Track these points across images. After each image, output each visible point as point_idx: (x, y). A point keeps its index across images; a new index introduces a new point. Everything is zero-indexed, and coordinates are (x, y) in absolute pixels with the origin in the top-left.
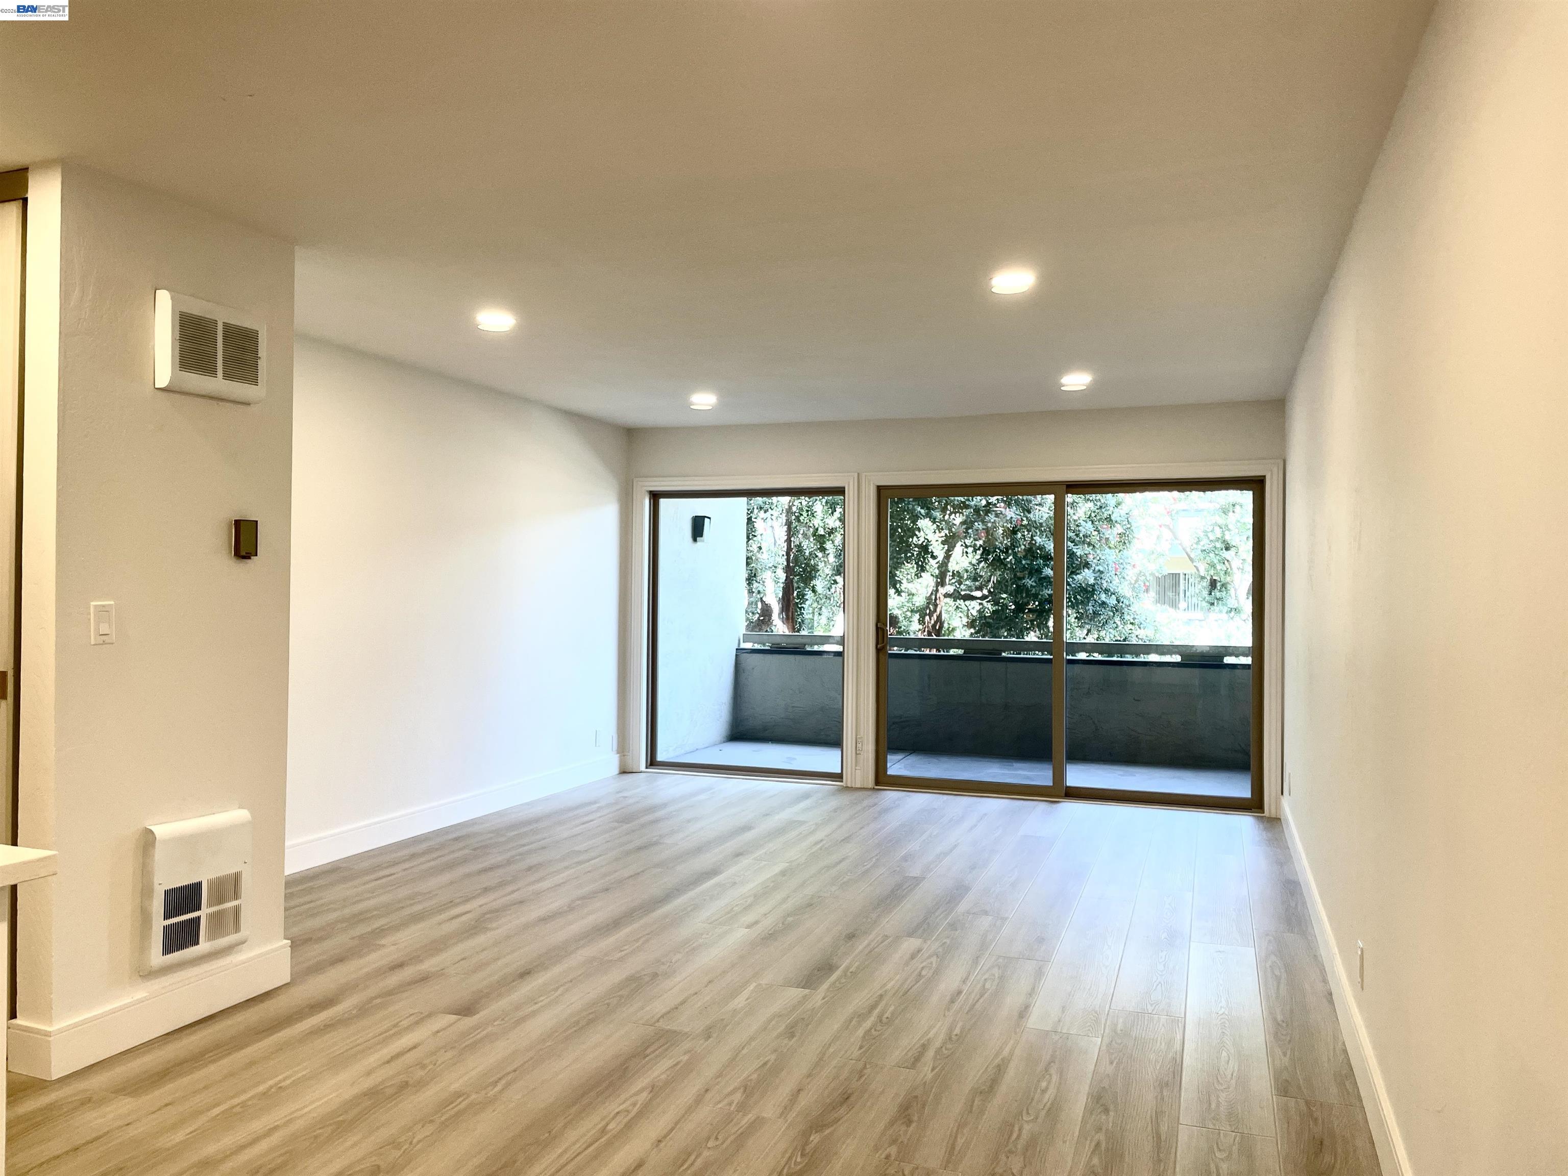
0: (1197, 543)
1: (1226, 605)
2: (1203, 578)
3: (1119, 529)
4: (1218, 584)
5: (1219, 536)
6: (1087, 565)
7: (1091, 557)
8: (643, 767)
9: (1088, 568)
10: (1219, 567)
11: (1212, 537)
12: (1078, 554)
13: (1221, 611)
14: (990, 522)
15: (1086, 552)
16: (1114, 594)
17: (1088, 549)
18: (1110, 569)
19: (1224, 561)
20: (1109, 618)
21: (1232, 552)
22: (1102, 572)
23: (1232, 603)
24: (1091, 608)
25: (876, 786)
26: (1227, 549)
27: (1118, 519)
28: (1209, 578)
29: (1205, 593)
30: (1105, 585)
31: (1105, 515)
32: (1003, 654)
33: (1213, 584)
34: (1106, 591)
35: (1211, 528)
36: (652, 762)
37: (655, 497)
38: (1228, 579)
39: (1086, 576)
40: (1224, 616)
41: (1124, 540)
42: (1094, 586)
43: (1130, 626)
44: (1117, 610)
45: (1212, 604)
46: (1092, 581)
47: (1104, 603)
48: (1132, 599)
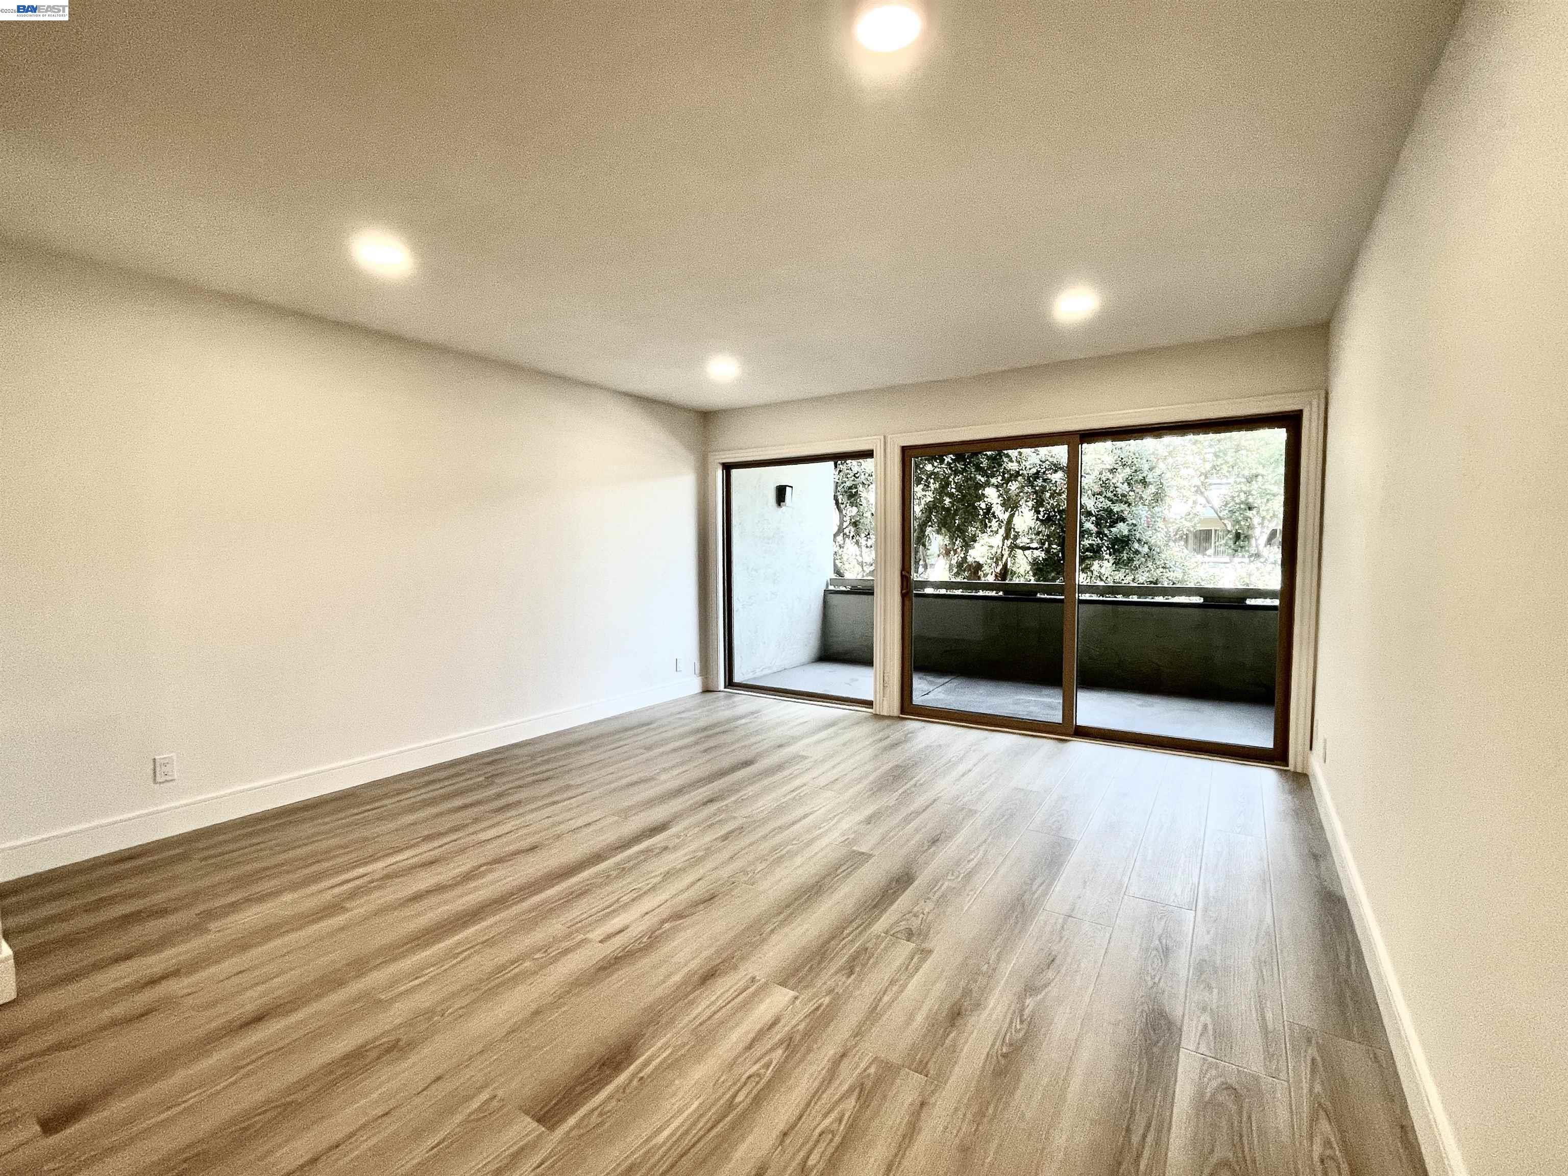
0: (1226, 505)
1: (1248, 551)
2: (1229, 532)
3: (1152, 489)
4: (1242, 536)
5: (1243, 499)
6: (1123, 520)
7: (1126, 513)
8: (721, 686)
9: (1124, 522)
10: (1242, 523)
11: (1238, 501)
12: (1115, 510)
13: (1243, 556)
14: (1038, 486)
15: (1122, 509)
16: (1147, 543)
17: (1124, 507)
18: (1143, 522)
19: (1246, 519)
20: (1142, 563)
21: (1254, 512)
22: (1135, 525)
23: (1253, 550)
24: (1125, 555)
25: (901, 714)
26: (1250, 509)
27: (1151, 480)
28: (1234, 531)
29: (1231, 543)
30: (1138, 536)
31: (1141, 477)
32: (1038, 595)
33: (1238, 536)
34: (1139, 541)
35: (1237, 494)
36: (730, 682)
37: (728, 468)
38: (1250, 532)
39: (1122, 529)
40: (1246, 560)
41: (1158, 498)
42: (1128, 536)
43: (1162, 570)
44: (1149, 557)
45: (1236, 551)
46: (1126, 533)
47: (1137, 551)
48: (1162, 547)
